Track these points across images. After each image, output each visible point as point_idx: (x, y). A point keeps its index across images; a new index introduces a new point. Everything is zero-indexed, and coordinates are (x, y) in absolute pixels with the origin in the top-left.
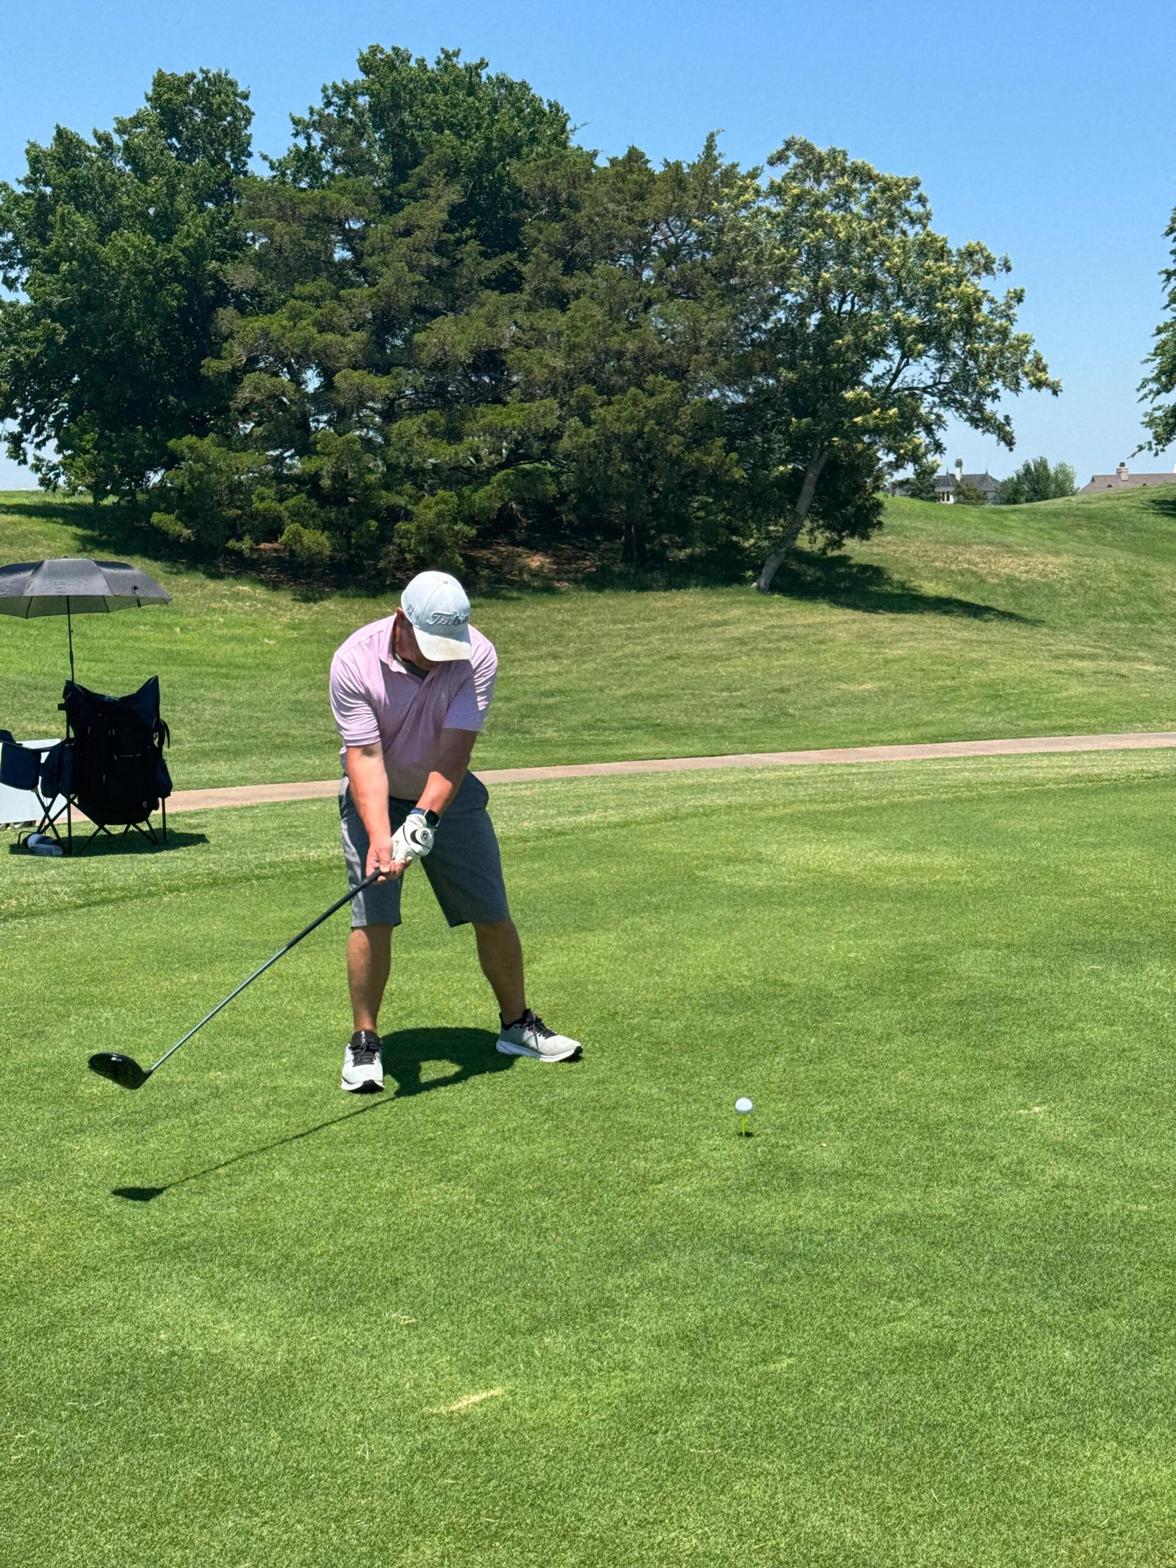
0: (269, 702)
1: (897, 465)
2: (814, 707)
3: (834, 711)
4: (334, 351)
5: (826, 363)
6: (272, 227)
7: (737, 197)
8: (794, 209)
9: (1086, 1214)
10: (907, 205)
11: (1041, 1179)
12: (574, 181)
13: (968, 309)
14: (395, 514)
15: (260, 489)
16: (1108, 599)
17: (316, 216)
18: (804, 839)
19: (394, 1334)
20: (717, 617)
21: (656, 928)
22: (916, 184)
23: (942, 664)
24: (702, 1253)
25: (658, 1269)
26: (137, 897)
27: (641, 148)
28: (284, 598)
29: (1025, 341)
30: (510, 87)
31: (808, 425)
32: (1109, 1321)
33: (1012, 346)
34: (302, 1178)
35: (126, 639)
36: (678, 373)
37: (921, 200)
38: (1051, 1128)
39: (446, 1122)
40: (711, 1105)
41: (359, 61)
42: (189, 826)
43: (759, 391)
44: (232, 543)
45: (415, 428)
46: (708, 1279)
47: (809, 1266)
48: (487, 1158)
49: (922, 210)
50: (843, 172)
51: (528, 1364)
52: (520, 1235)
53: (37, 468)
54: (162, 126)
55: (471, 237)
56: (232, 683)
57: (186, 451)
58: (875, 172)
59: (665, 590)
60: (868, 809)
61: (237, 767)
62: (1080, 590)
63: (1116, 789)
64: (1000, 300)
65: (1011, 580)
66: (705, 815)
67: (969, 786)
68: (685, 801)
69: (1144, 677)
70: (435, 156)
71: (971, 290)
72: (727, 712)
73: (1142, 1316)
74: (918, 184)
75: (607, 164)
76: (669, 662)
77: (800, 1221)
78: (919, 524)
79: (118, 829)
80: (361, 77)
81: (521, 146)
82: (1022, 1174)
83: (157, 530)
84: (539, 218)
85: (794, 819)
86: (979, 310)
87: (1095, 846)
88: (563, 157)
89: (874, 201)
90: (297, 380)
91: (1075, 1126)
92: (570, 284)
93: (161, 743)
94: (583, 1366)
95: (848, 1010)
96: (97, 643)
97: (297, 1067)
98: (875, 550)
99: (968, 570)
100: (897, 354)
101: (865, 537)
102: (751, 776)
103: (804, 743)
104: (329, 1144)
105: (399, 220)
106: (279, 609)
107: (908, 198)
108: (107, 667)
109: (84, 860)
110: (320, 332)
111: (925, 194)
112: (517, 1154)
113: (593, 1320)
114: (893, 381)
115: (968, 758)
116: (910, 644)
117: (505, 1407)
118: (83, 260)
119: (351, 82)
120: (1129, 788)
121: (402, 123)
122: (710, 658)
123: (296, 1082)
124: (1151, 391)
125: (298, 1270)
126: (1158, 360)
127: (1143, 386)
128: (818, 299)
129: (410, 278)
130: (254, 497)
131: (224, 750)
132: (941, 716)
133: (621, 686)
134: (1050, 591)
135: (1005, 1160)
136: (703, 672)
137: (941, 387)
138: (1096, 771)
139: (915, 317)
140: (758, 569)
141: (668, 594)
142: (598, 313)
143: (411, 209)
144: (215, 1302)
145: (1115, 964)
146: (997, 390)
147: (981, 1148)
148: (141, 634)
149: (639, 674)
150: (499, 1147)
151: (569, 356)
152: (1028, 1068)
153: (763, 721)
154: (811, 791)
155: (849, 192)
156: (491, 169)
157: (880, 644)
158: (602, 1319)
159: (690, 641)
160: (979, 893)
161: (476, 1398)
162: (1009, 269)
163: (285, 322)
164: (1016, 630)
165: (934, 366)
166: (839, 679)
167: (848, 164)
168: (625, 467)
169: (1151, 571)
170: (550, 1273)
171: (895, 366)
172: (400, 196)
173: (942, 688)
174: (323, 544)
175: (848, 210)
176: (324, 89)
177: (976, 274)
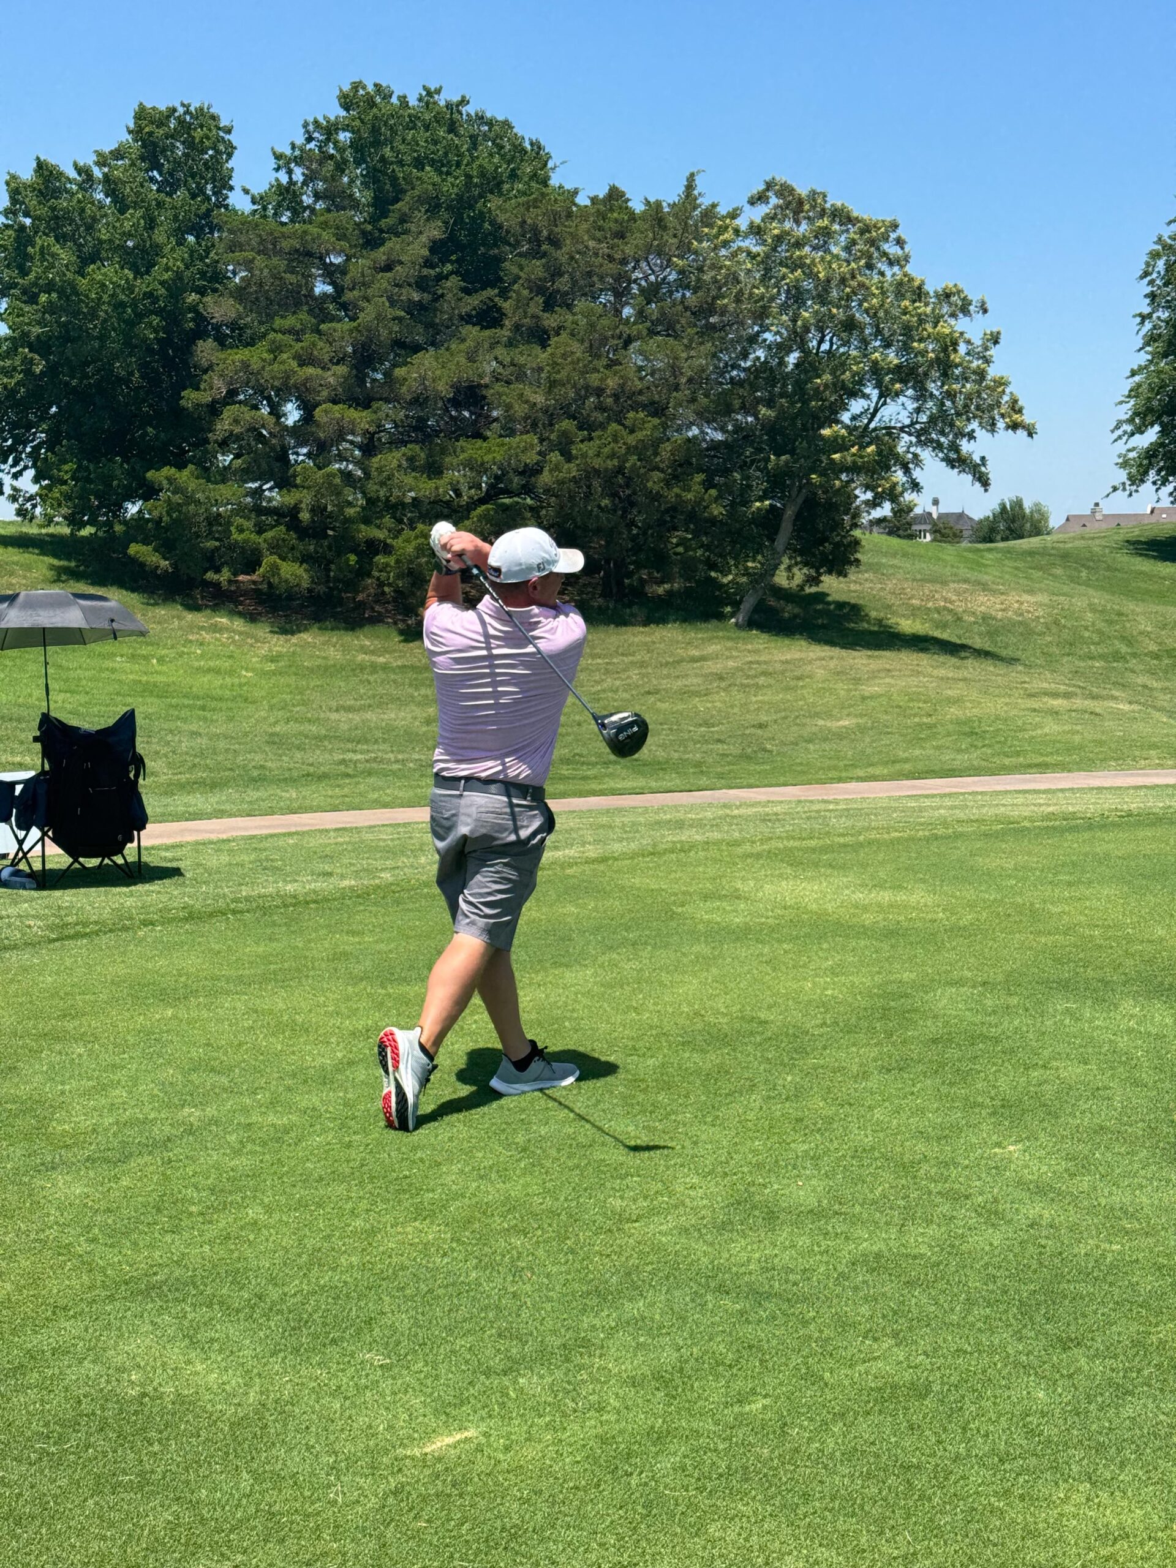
0: (246, 734)
1: (874, 504)
2: (792, 743)
3: (811, 746)
4: (314, 384)
5: (805, 402)
6: (252, 261)
7: (717, 237)
8: (774, 249)
9: (1060, 1254)
10: (886, 247)
11: (1016, 1218)
12: (555, 219)
13: (945, 349)
14: (374, 547)
15: (239, 520)
16: (1082, 637)
17: (297, 251)
18: (781, 876)
19: (367, 1375)
20: (696, 653)
21: (635, 965)
22: (895, 226)
23: (919, 701)
24: (677, 1293)
25: (634, 1308)
26: (111, 931)
27: (622, 188)
28: (262, 630)
29: (1001, 383)
30: (490, 123)
31: (787, 462)
32: (1083, 1361)
33: (988, 387)
34: (276, 1216)
35: (101, 670)
36: (657, 410)
37: (900, 242)
38: (1027, 1166)
39: (422, 1160)
40: (687, 1143)
41: (339, 99)
42: (165, 859)
43: (738, 428)
44: (210, 576)
45: (395, 463)
46: (684, 1319)
47: (785, 1306)
48: (463, 1196)
49: (900, 252)
50: (823, 213)
51: (502, 1405)
52: (495, 1274)
53: (14, 499)
54: (142, 158)
55: (452, 273)
56: (208, 715)
57: (165, 482)
58: (855, 214)
59: (645, 625)
60: (845, 845)
61: (213, 799)
62: (1054, 630)
63: (1090, 827)
64: (977, 342)
65: (986, 618)
66: (682, 850)
67: (945, 824)
68: (663, 836)
69: (1119, 716)
70: (417, 192)
71: (947, 331)
72: (705, 747)
73: (1115, 1357)
74: (896, 226)
75: (588, 203)
77: (776, 1261)
78: (895, 562)
79: (92, 862)
80: (343, 113)
81: (502, 182)
82: (996, 1213)
83: (133, 560)
84: (520, 255)
85: (771, 855)
86: (955, 351)
87: (1069, 884)
88: (543, 195)
89: (854, 242)
90: (276, 413)
91: (1050, 1165)
92: (550, 321)
93: (137, 776)
94: (557, 1406)
95: (825, 1048)
96: (72, 674)
97: (273, 1104)
98: (853, 587)
99: (945, 608)
100: (875, 394)
101: (842, 573)
102: (728, 811)
103: (782, 779)
104: (304, 1181)
105: (380, 255)
106: (257, 641)
107: (886, 239)
108: (83, 698)
109: (57, 893)
110: (300, 365)
111: (903, 237)
112: (492, 1192)
113: (568, 1360)
114: (871, 420)
115: (945, 795)
116: (887, 680)
117: (479, 1449)
118: (61, 292)
119: (333, 118)
120: (1103, 827)
121: (383, 159)
122: (687, 693)
123: (271, 1118)
124: (1125, 432)
125: (271, 1309)
126: (1132, 402)
127: (1117, 427)
128: (797, 338)
129: (391, 313)
130: (233, 529)
131: (202, 783)
132: (917, 752)
134: (1026, 630)
135: (980, 1199)
136: (680, 707)
137: (918, 426)
138: (1071, 809)
139: (893, 357)
140: (736, 605)
141: (647, 629)
142: (578, 349)
143: (392, 244)
144: (187, 1341)
145: (1089, 1002)
146: (973, 431)
147: (957, 1186)
148: (117, 666)
150: (474, 1185)
151: (550, 392)
152: (1003, 1106)
153: (741, 756)
154: (788, 827)
155: (826, 233)
156: (471, 207)
157: (857, 681)
158: (578, 1360)
159: (668, 676)
160: (955, 931)
161: (449, 1440)
162: (985, 311)
163: (265, 355)
164: (992, 669)
165: (911, 406)
166: (817, 715)
167: (828, 206)
168: (605, 502)
169: (1124, 610)
170: (525, 1314)
171: (873, 405)
172: (381, 231)
173: (919, 725)
174: (301, 577)
175: (827, 251)
176: (305, 125)
177: (953, 315)
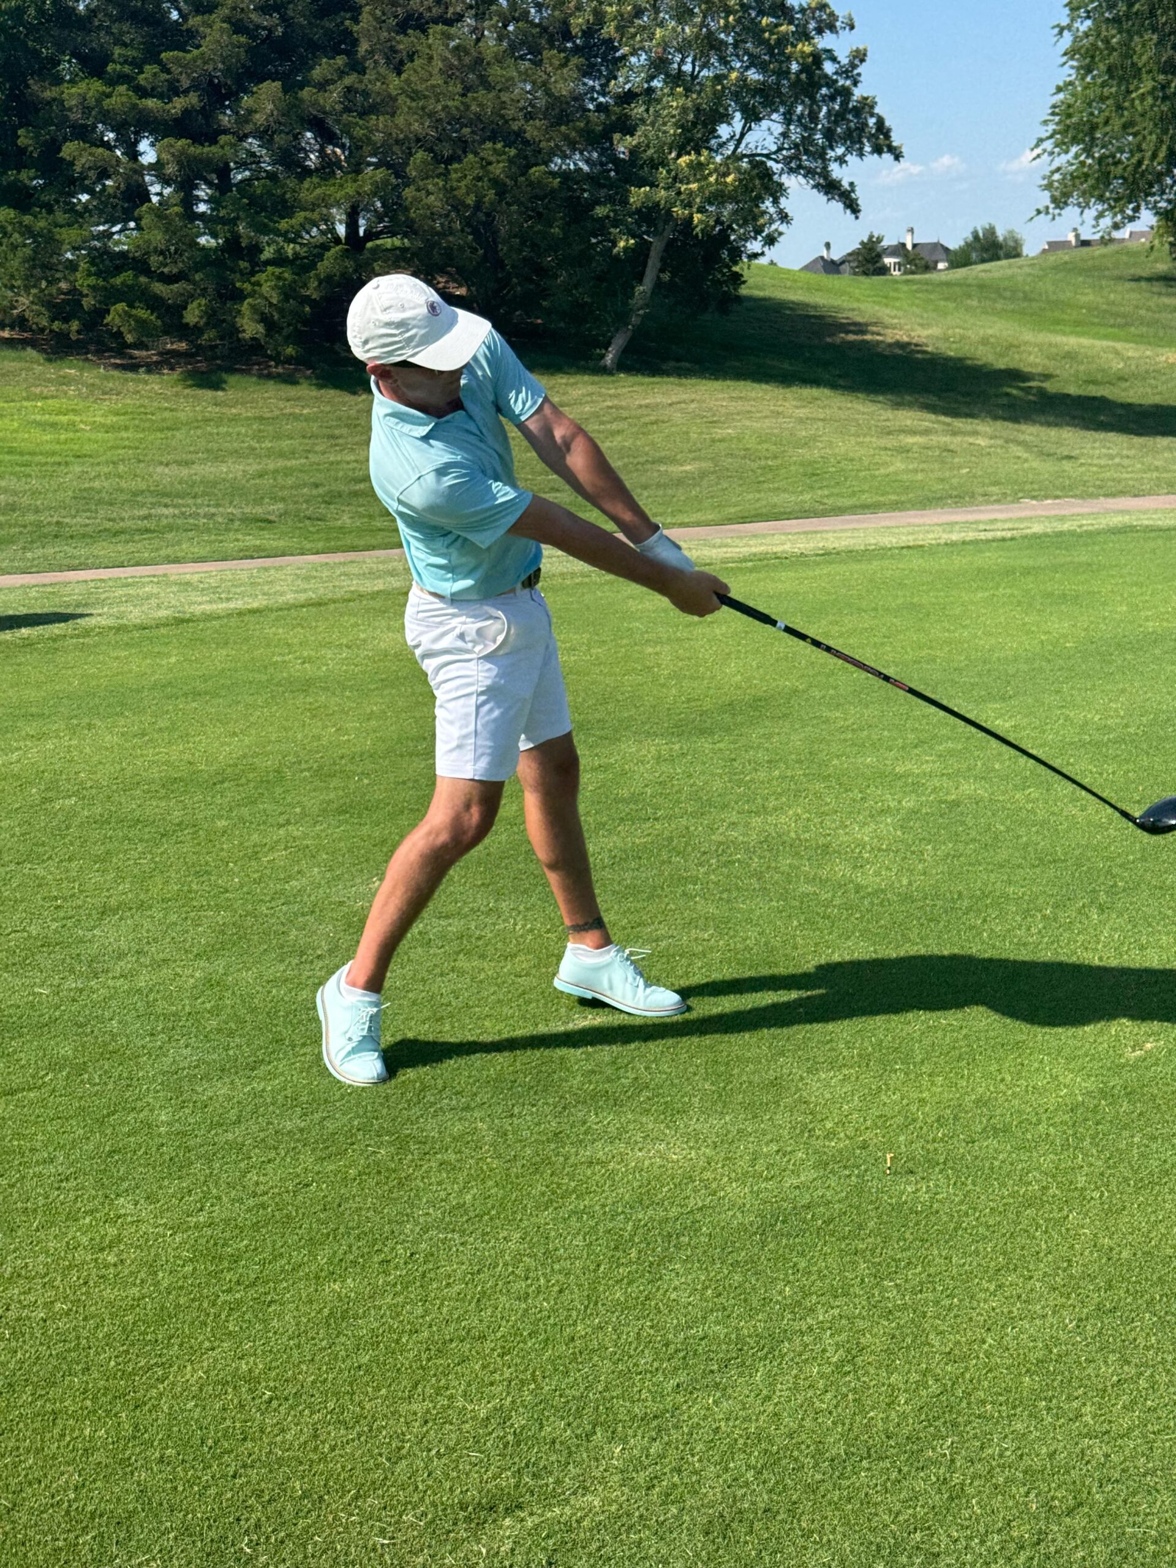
3: (646, 493)
13: (808, 69)
29: (868, 103)
33: (854, 109)
36: (515, 140)
64: (844, 61)
71: (808, 49)
86: (820, 68)
90: (132, 152)
92: (404, 45)
100: (738, 115)
110: (140, 98)
114: (737, 146)
124: (1046, 150)
126: (1054, 119)
127: (1037, 145)
129: (235, 40)
130: (79, 275)
132: (751, 496)
137: (784, 152)
146: (844, 155)
157: (712, 424)
162: (852, 27)
163: (103, 88)
165: (778, 129)
166: (661, 461)
171: (738, 132)
173: (762, 467)
177: (820, 31)
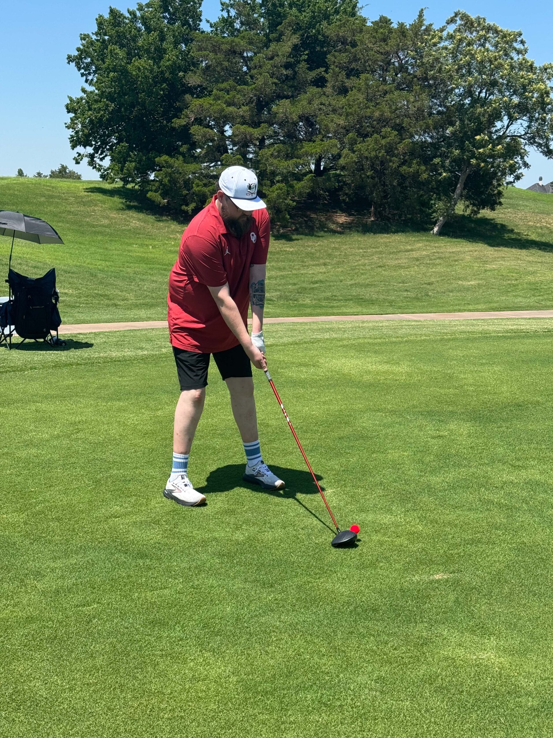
2: (442, 292)
4: (235, 115)
6: (207, 56)
7: (430, 40)
8: (458, 47)
10: (515, 45)
12: (353, 33)
15: (197, 181)
18: (346, 356)
22: (520, 35)
23: (513, 272)
27: (388, 17)
31: (459, 153)
35: (124, 251)
37: (522, 42)
44: (184, 207)
45: (270, 152)
49: (522, 47)
50: (483, 28)
53: (99, 170)
54: (160, 7)
55: (305, 60)
57: (164, 163)
58: (499, 29)
60: (393, 342)
61: (149, 312)
70: (287, 21)
71: (543, 87)
75: (371, 25)
76: (379, 268)
81: (330, 15)
83: (149, 200)
84: (335, 51)
85: (352, 346)
86: (548, 97)
89: (498, 43)
90: (221, 130)
92: (348, 83)
93: (56, 302)
100: (506, 118)
101: (493, 209)
103: (429, 310)
105: (269, 52)
107: (516, 40)
110: (227, 106)
111: (524, 40)
114: (505, 132)
118: (120, 72)
120: (531, 337)
121: (273, 4)
130: (194, 185)
131: (146, 304)
133: (352, 280)
136: (394, 274)
137: (528, 135)
140: (434, 224)
141: (388, 235)
142: (361, 97)
148: (133, 249)
149: (362, 274)
153: (414, 298)
155: (486, 39)
156: (314, 27)
159: (392, 259)
163: (211, 102)
165: (526, 124)
166: (459, 279)
167: (486, 24)
171: (506, 125)
172: (270, 40)
173: (509, 284)
175: (484, 47)
177: (549, 79)
